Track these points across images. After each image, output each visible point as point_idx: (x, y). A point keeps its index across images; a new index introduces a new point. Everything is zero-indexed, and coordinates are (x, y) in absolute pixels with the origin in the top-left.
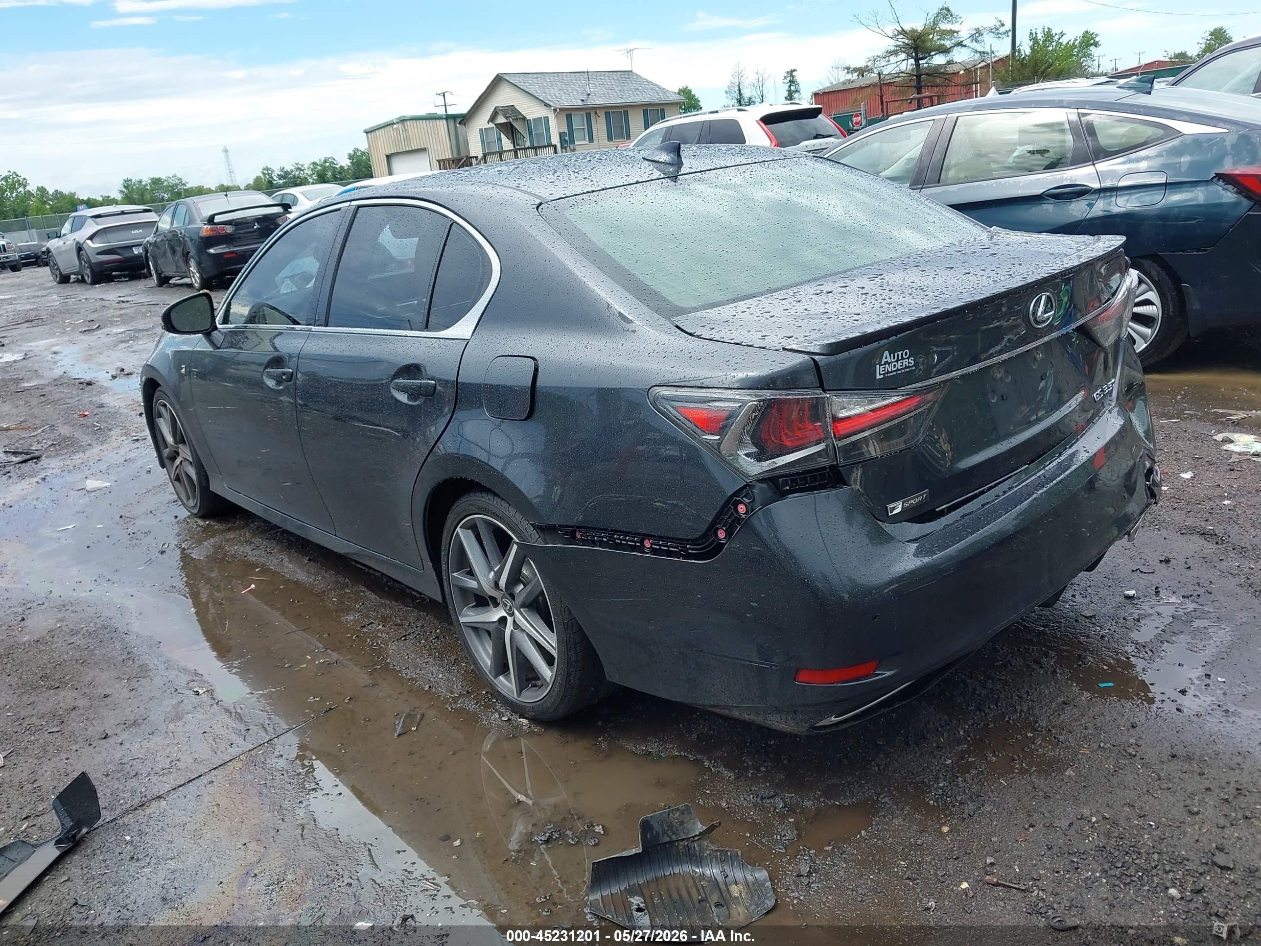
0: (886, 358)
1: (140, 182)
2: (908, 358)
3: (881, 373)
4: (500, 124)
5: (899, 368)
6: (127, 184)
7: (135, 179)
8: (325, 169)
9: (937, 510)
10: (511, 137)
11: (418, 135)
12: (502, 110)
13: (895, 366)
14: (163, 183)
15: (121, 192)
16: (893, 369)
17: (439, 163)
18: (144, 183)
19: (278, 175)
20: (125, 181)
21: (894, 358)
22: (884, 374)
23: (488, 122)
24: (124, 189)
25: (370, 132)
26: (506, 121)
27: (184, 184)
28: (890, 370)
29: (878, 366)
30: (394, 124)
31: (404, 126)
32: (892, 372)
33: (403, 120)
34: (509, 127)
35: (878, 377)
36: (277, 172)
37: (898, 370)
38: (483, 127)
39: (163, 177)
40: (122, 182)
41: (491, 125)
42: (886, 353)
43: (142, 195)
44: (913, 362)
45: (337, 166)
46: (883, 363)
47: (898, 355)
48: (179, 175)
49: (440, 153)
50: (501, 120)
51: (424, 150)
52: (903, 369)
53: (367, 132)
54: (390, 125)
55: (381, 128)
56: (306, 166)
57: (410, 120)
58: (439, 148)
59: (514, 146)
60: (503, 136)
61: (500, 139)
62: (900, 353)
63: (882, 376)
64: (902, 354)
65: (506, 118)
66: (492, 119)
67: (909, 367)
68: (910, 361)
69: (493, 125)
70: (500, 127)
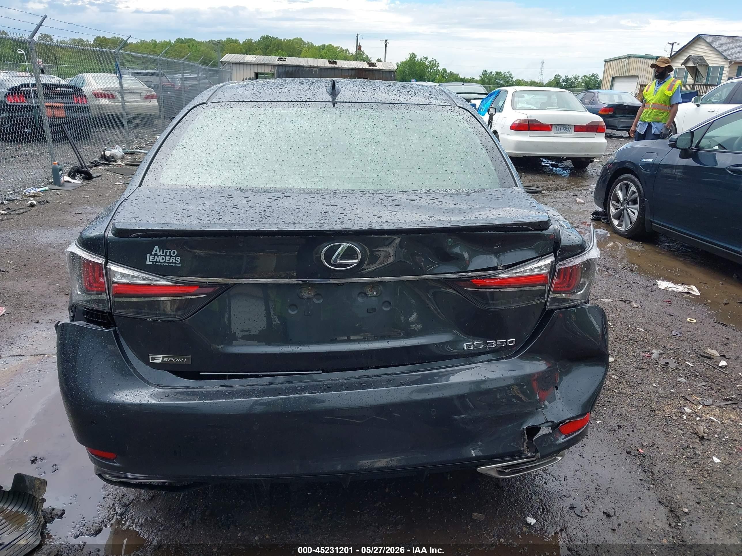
0: (156, 251)
1: (491, 73)
2: (176, 257)
3: (151, 260)
4: (689, 67)
5: (167, 261)
6: (485, 73)
7: (489, 71)
8: (590, 80)
9: (200, 373)
10: (694, 76)
11: (635, 67)
12: (693, 58)
13: (163, 259)
14: (502, 75)
15: (480, 76)
16: (161, 261)
17: (641, 86)
18: (492, 74)
19: (563, 80)
20: (484, 71)
21: (163, 253)
22: (153, 262)
23: (681, 65)
24: (482, 76)
25: (608, 61)
26: (694, 65)
27: (512, 78)
28: (158, 261)
29: (148, 255)
30: (622, 58)
31: (629, 61)
32: (159, 262)
33: (629, 57)
34: (695, 70)
35: (148, 262)
36: (563, 78)
37: (165, 262)
38: (678, 67)
39: (503, 72)
40: (482, 71)
41: (683, 67)
42: (157, 248)
43: (489, 80)
44: (179, 261)
45: (598, 80)
46: (153, 254)
47: (166, 252)
48: (511, 72)
49: (645, 80)
50: (691, 64)
51: (636, 77)
52: (170, 263)
53: (605, 62)
54: (620, 59)
55: (615, 60)
56: (580, 77)
57: (633, 57)
58: (646, 77)
59: (695, 82)
60: (689, 75)
61: (686, 76)
62: (168, 251)
63: (151, 263)
64: (170, 252)
65: (695, 63)
66: (685, 63)
67: (175, 263)
68: (177, 259)
69: (684, 67)
70: (688, 69)
